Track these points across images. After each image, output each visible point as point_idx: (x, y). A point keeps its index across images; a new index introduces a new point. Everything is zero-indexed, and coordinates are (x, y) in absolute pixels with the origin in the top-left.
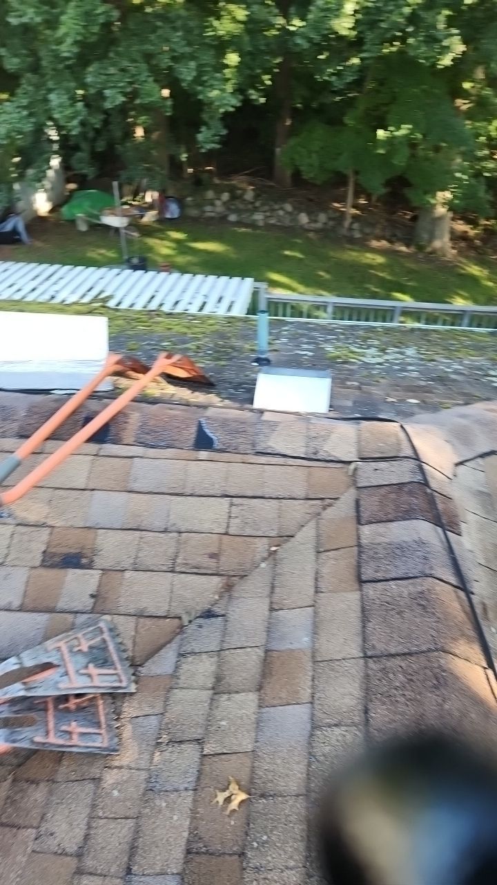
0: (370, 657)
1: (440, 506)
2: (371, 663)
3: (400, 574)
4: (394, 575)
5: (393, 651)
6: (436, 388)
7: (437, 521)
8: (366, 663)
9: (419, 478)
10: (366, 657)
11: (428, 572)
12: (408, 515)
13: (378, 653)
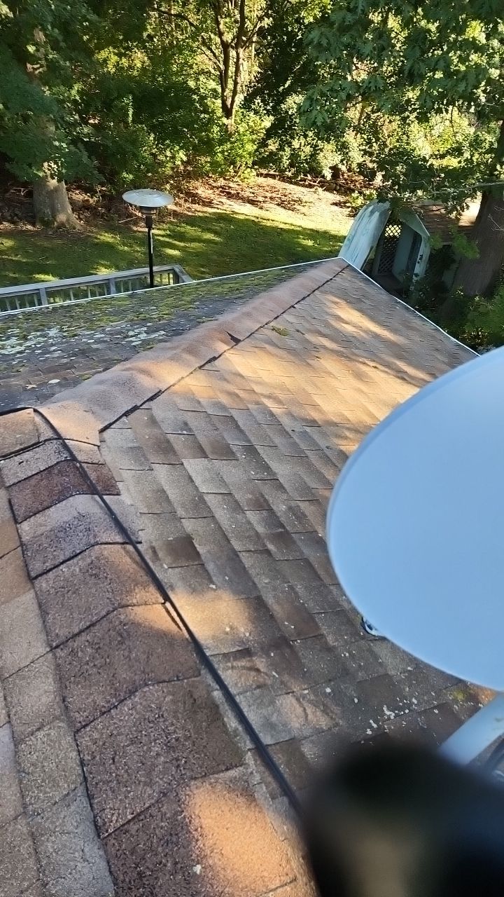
0: (57, 647)
1: (93, 476)
2: (59, 652)
3: (68, 554)
4: (62, 558)
5: (76, 630)
6: (77, 362)
7: (93, 490)
8: (54, 654)
9: (65, 455)
10: (52, 649)
11: (92, 542)
12: (62, 496)
13: (64, 639)
